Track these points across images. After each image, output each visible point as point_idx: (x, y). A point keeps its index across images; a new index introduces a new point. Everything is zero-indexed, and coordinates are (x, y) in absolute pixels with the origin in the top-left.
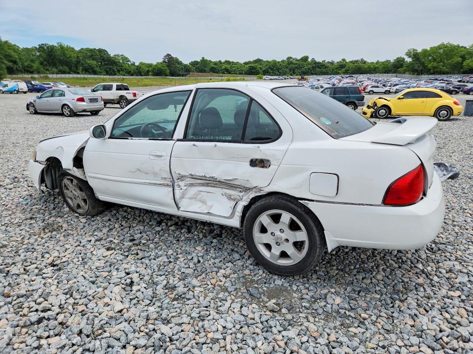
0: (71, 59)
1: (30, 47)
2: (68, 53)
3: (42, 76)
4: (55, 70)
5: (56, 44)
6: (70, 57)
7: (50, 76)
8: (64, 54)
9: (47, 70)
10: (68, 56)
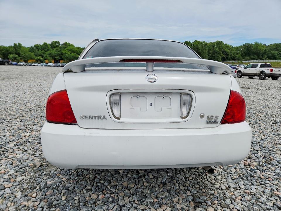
0: (261, 51)
1: (238, 46)
2: (259, 48)
3: (239, 61)
4: (248, 58)
5: (253, 43)
6: (260, 50)
7: (244, 62)
8: (257, 48)
9: (244, 58)
10: (259, 49)
